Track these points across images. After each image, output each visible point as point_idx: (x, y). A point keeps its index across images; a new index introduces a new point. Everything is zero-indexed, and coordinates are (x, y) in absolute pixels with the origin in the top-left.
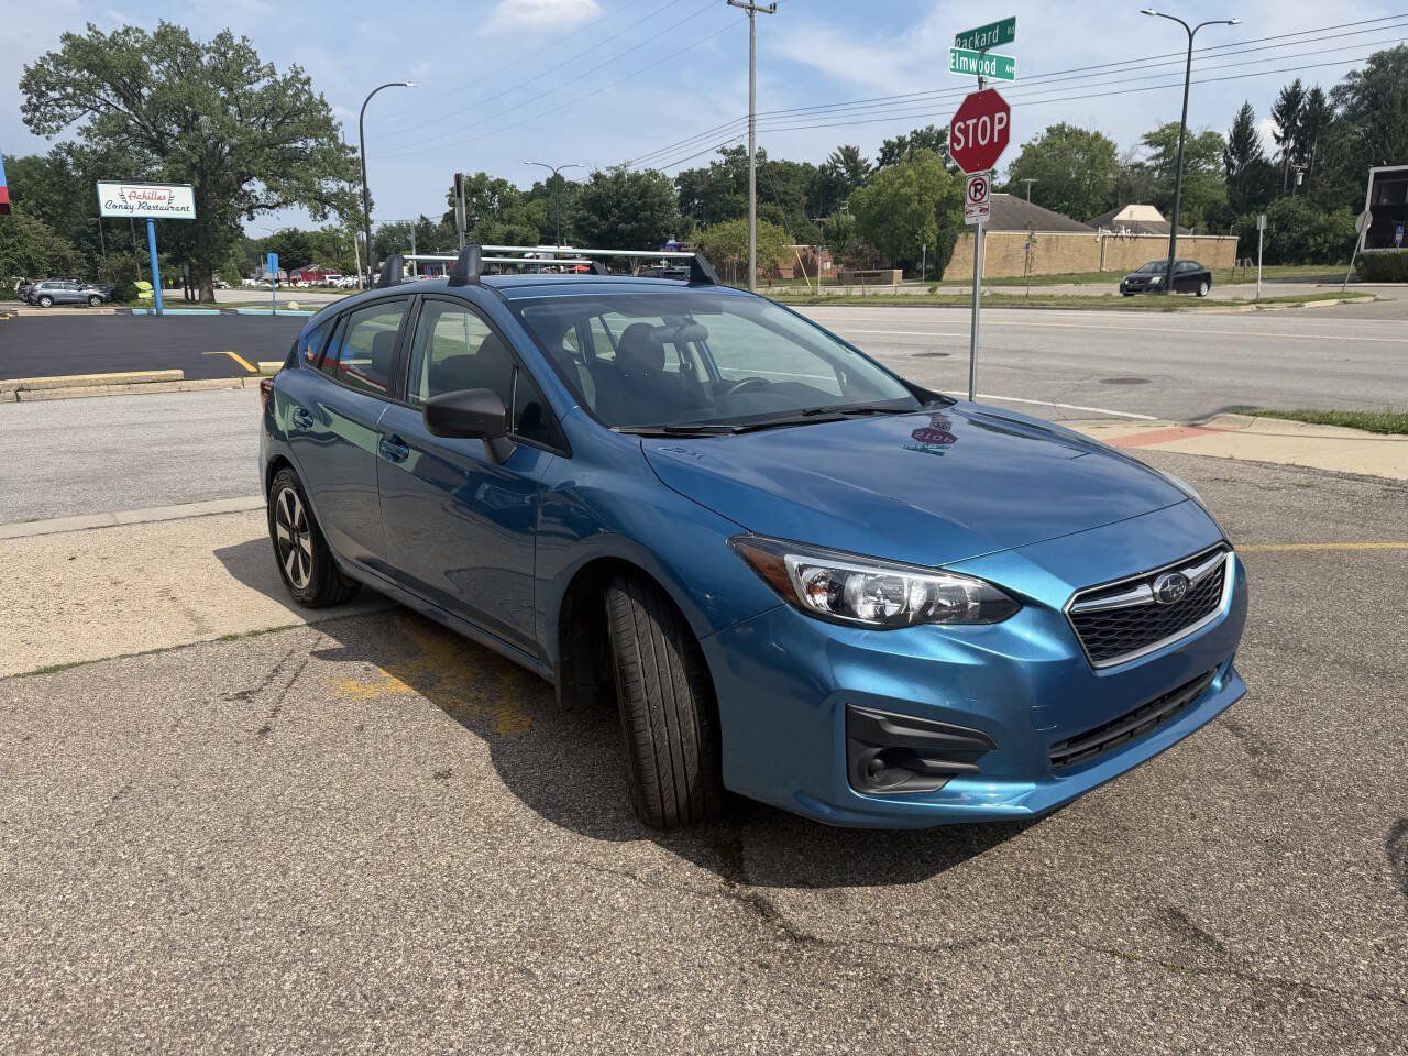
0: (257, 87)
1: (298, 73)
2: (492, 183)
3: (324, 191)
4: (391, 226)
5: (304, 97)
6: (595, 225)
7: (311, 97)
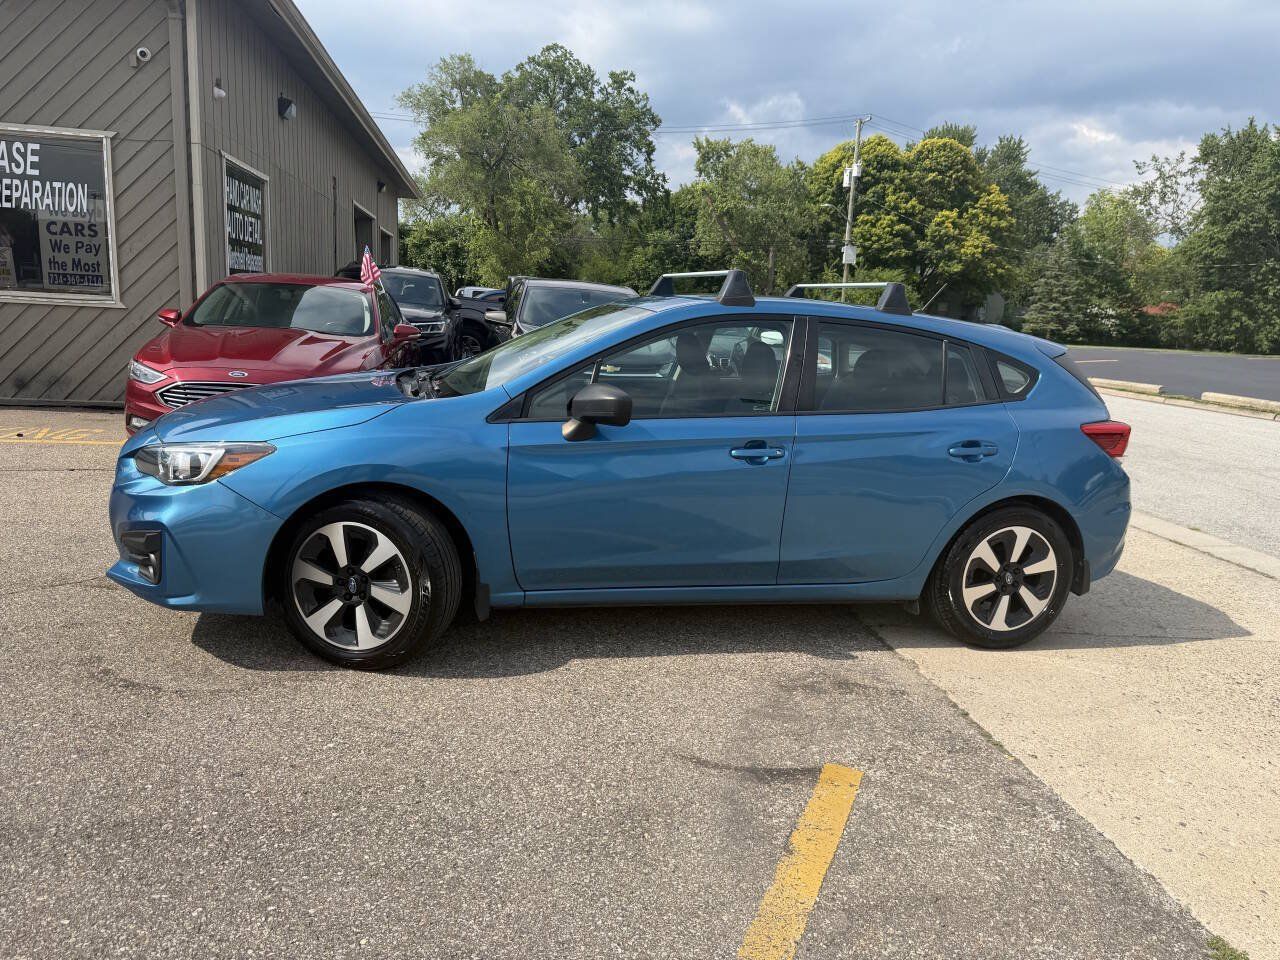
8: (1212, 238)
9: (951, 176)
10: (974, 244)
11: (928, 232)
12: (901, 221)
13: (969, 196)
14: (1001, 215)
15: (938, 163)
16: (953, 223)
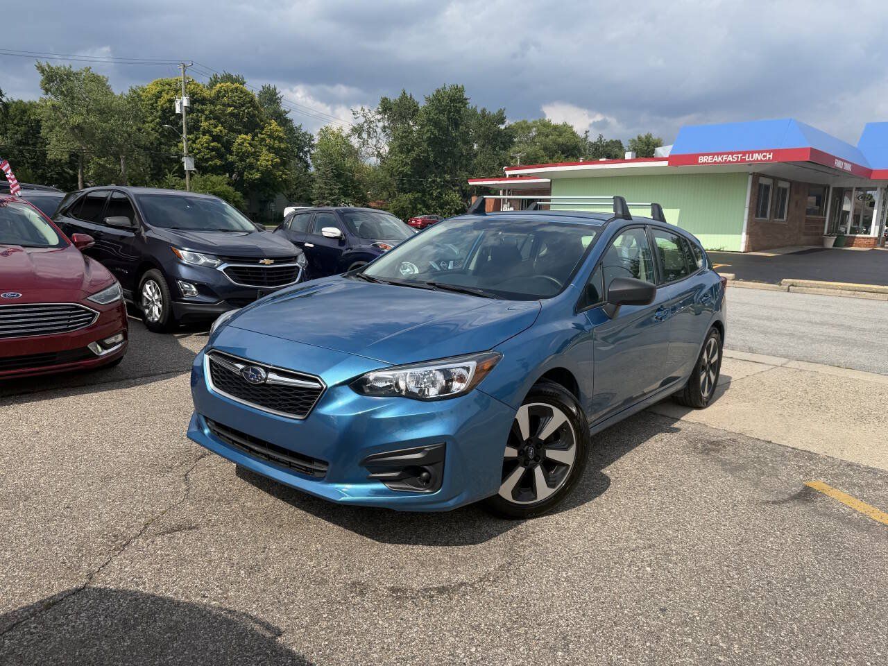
8: (402, 162)
9: (244, 111)
10: (266, 159)
11: (234, 149)
12: (213, 141)
13: (257, 126)
14: (280, 139)
15: (233, 101)
16: (249, 144)
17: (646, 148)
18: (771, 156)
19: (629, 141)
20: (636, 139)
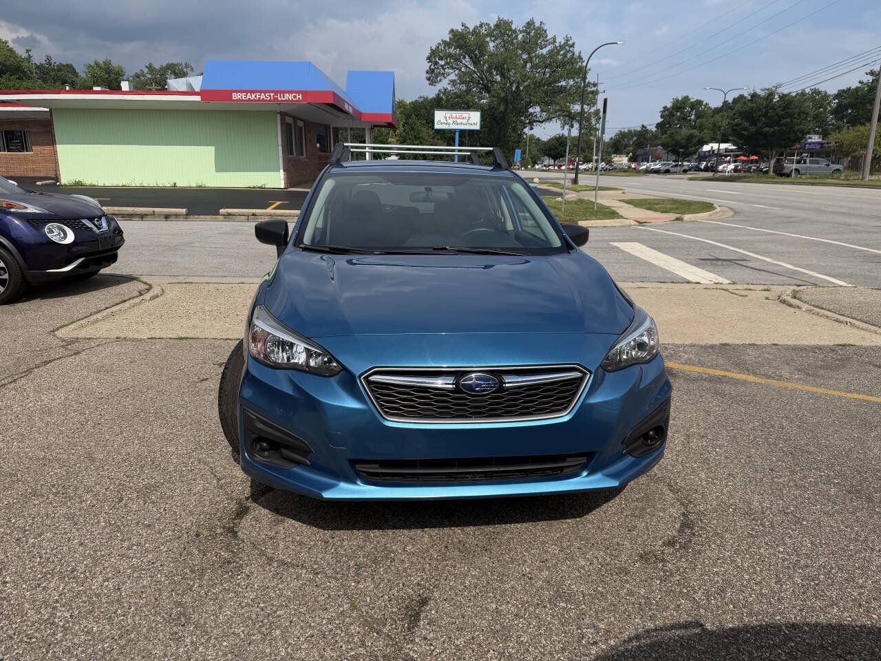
0: (544, 51)
1: (568, 41)
2: (692, 103)
3: (573, 111)
4: (624, 132)
5: (569, 55)
6: (745, 129)
7: (573, 54)
17: (107, 76)
18: (300, 97)
19: (85, 65)
20: (93, 64)
